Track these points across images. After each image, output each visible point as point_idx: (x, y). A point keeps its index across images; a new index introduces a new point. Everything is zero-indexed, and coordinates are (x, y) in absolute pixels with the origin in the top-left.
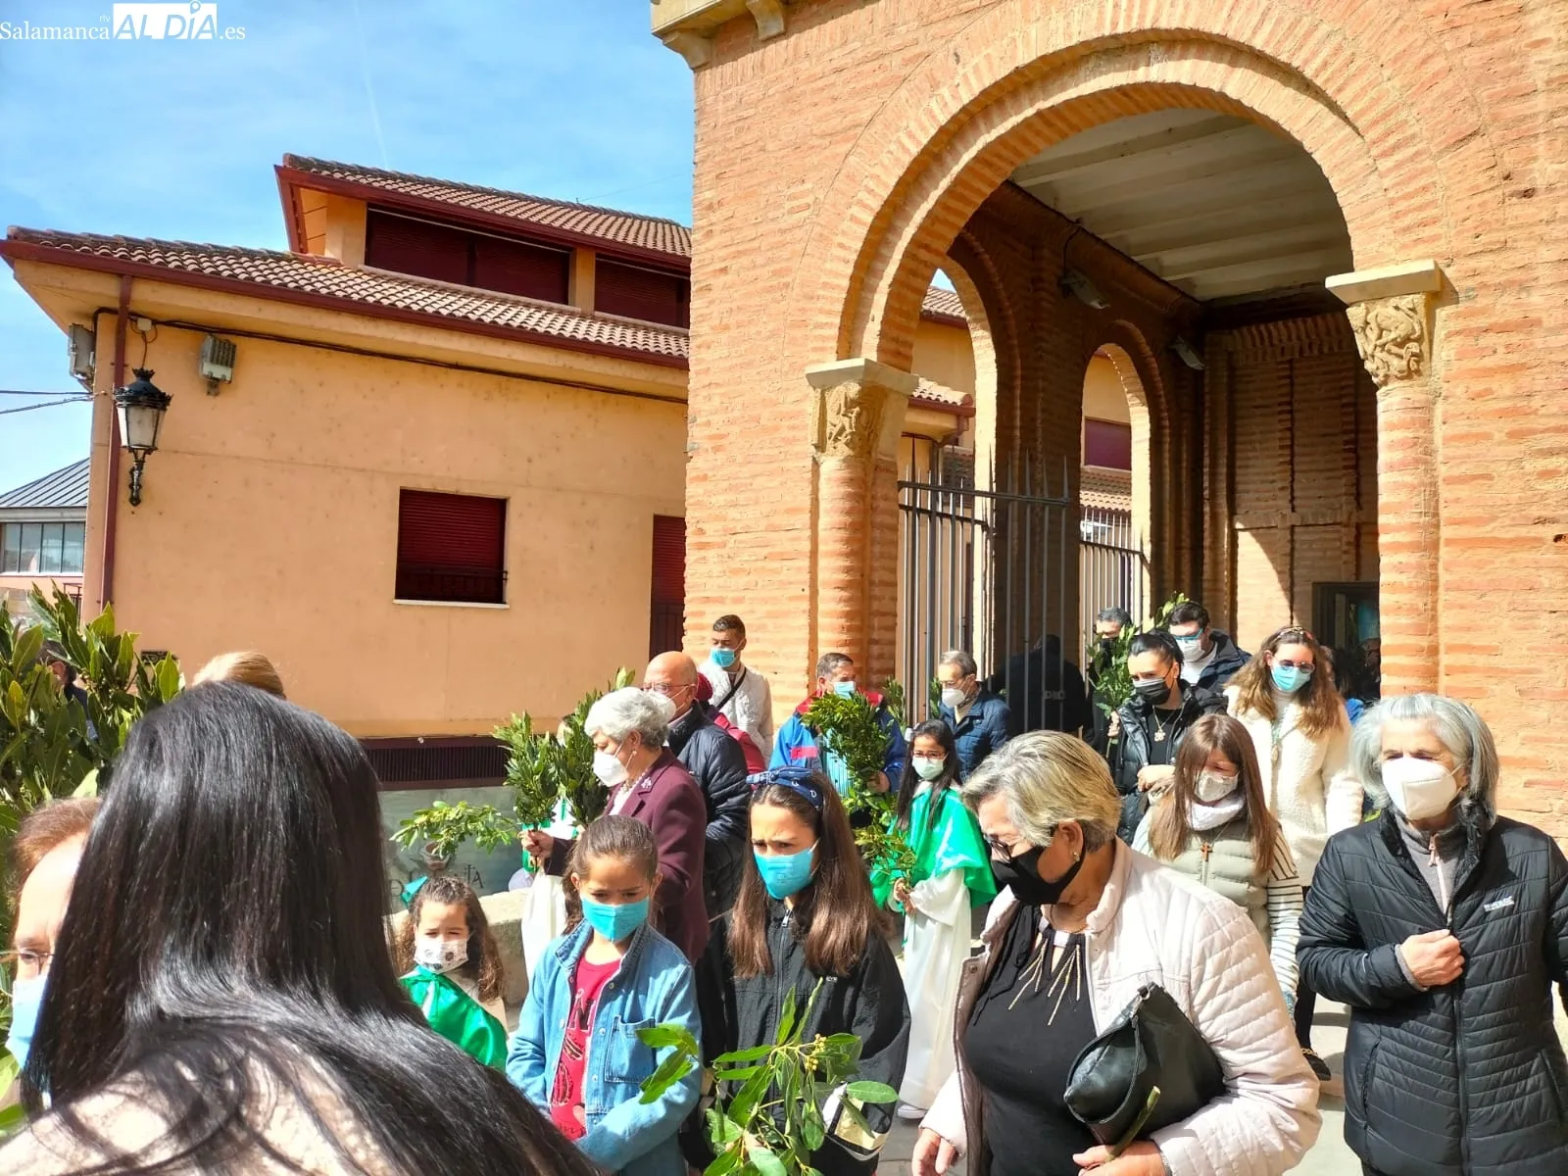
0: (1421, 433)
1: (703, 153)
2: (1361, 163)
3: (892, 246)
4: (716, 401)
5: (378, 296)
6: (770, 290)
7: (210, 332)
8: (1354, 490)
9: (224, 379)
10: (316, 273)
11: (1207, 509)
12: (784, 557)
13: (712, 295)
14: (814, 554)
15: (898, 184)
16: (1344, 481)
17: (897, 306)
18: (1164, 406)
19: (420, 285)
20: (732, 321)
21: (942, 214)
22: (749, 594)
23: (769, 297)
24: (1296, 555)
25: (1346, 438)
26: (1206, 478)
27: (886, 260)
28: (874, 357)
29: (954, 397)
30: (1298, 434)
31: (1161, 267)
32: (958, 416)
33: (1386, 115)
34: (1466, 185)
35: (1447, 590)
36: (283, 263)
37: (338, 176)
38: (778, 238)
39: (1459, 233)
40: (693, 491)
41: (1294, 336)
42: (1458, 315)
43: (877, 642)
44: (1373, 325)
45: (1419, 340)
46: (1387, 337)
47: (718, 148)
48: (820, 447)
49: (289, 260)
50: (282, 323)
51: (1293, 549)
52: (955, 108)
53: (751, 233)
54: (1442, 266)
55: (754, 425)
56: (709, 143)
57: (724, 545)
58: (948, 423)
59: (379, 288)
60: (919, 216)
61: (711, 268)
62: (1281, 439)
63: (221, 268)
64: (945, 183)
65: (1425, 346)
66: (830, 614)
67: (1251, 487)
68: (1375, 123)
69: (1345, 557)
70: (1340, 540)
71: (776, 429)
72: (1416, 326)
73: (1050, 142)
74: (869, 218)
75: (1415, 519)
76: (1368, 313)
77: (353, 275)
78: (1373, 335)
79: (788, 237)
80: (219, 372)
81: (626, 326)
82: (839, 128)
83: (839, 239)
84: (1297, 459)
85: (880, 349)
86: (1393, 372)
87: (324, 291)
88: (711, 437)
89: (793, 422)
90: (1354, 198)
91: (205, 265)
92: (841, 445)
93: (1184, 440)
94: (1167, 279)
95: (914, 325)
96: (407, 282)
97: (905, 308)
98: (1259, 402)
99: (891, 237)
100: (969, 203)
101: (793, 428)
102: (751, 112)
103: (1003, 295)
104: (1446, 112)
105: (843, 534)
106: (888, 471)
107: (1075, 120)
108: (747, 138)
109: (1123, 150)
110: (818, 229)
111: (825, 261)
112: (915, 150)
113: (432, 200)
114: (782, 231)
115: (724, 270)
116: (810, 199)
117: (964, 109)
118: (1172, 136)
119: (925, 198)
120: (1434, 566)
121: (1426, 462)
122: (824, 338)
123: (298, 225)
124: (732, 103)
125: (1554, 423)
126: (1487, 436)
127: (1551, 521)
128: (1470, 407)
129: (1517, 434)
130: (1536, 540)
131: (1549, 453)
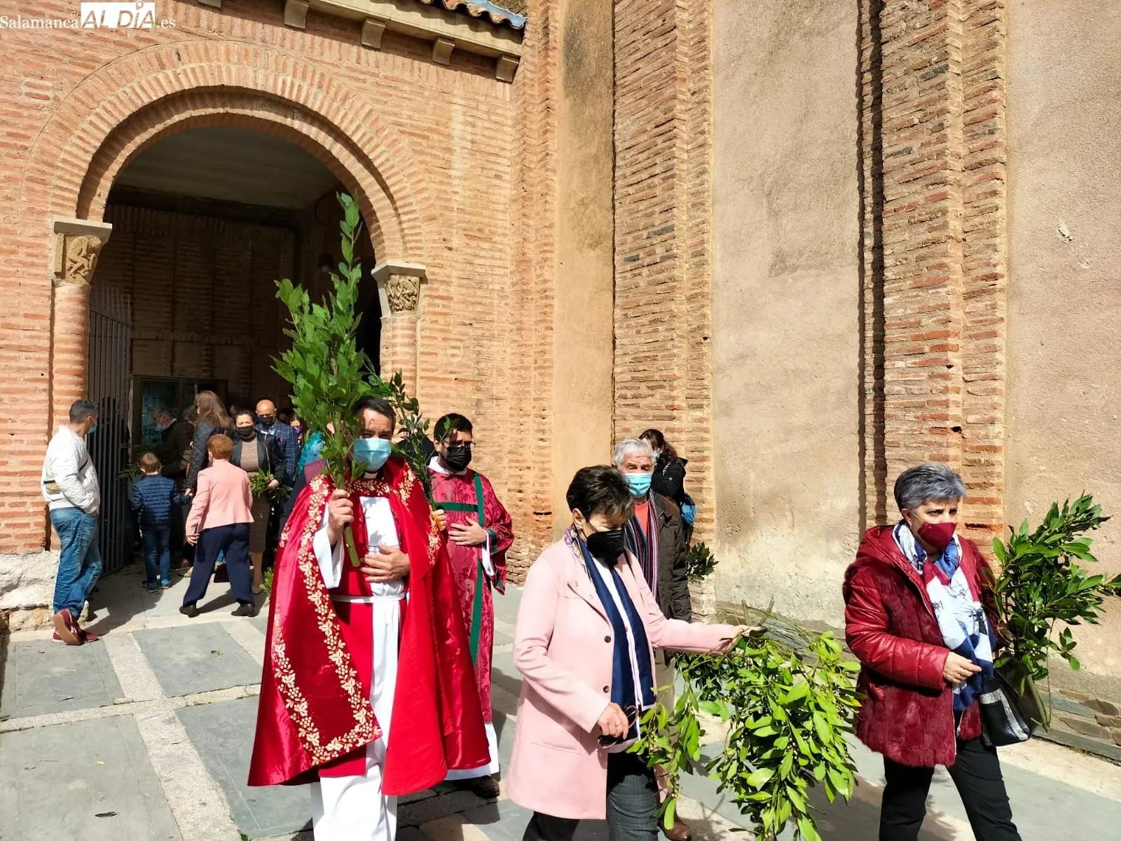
12: (22, 349)
14: (51, 350)
33: (406, 197)
34: (431, 238)
35: (422, 396)
38: (12, 110)
42: (428, 289)
45: (415, 295)
48: (61, 275)
54: (424, 268)
65: (417, 299)
66: (69, 393)
72: (415, 289)
79: (25, 113)
92: (79, 277)
104: (426, 205)
110: (56, 118)
111: (64, 144)
114: (20, 107)
125: (457, 337)
126: (435, 338)
127: (454, 373)
128: (431, 326)
129: (445, 339)
130: (450, 379)
131: (454, 348)
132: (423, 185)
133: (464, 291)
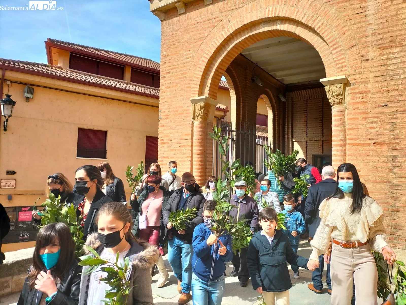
0: (342, 118)
1: (163, 42)
2: (328, 52)
3: (212, 68)
4: (167, 106)
5: (73, 77)
6: (181, 78)
7: (27, 85)
8: (322, 132)
9: (31, 98)
10: (56, 70)
11: (286, 136)
12: (184, 147)
13: (165, 79)
14: (192, 146)
15: (214, 52)
16: (319, 130)
17: (213, 83)
18: (276, 111)
19: (84, 74)
20: (171, 86)
21: (225, 60)
22: (175, 156)
23: (181, 80)
24: (308, 148)
25: (320, 119)
26: (286, 129)
27: (211, 72)
28: (208, 96)
29: (224, 107)
30: (308, 118)
31: (276, 76)
32: (224, 112)
33: (334, 40)
34: (353, 58)
35: (348, 156)
36: (47, 67)
37: (62, 44)
38: (183, 65)
39: (351, 69)
40: (160, 129)
41: (308, 94)
42: (351, 89)
43: (208, 168)
44: (331, 91)
45: (342, 95)
46: (334, 94)
47: (167, 41)
48: (194, 118)
49: (48, 67)
50: (47, 83)
51: (307, 146)
52: (228, 34)
53: (176, 63)
54: (347, 77)
55: (176, 112)
56: (165, 40)
57: (169, 143)
58: (222, 114)
59: (73, 75)
60: (219, 61)
61: (165, 72)
62: (304, 119)
63: (30, 68)
64: (226, 53)
65: (343, 97)
66: (196, 161)
67: (297, 131)
68: (331, 42)
69: (319, 149)
70: (318, 144)
71: (182, 114)
72: (341, 91)
73: (252, 43)
74: (206, 61)
75: (340, 138)
76: (330, 88)
77: (66, 71)
78: (331, 94)
79: (186, 65)
80: (29, 96)
81: (139, 86)
82: (199, 37)
83: (199, 66)
84: (308, 124)
85: (209, 94)
86: (336, 102)
87: (59, 75)
88: (165, 115)
89: (187, 112)
90: (326, 60)
91: (26, 67)
92: (199, 118)
93: (281, 119)
94: (277, 79)
95: (217, 88)
96: (81, 73)
97: (215, 84)
98: (299, 110)
99: (212, 66)
100: (232, 58)
101: (187, 113)
102: (176, 32)
103: (238, 81)
104: (348, 40)
105: (200, 141)
106: (211, 125)
107: (258, 38)
108: (174, 39)
109: (268, 46)
110: (193, 63)
111: (195, 71)
112: (218, 44)
113: (87, 52)
114: (184, 63)
115: (169, 73)
116: (191, 55)
117: (231, 34)
118: (280, 43)
119: (221, 56)
120: (345, 150)
121: (343, 125)
122: (195, 91)
123: (50, 57)
124: (171, 30)
125: (373, 116)
126: (358, 119)
127: (373, 139)
128: (353, 111)
129: (364, 118)
130: (370, 144)
131: (372, 123)
132: (346, 28)
133: (378, 85)
